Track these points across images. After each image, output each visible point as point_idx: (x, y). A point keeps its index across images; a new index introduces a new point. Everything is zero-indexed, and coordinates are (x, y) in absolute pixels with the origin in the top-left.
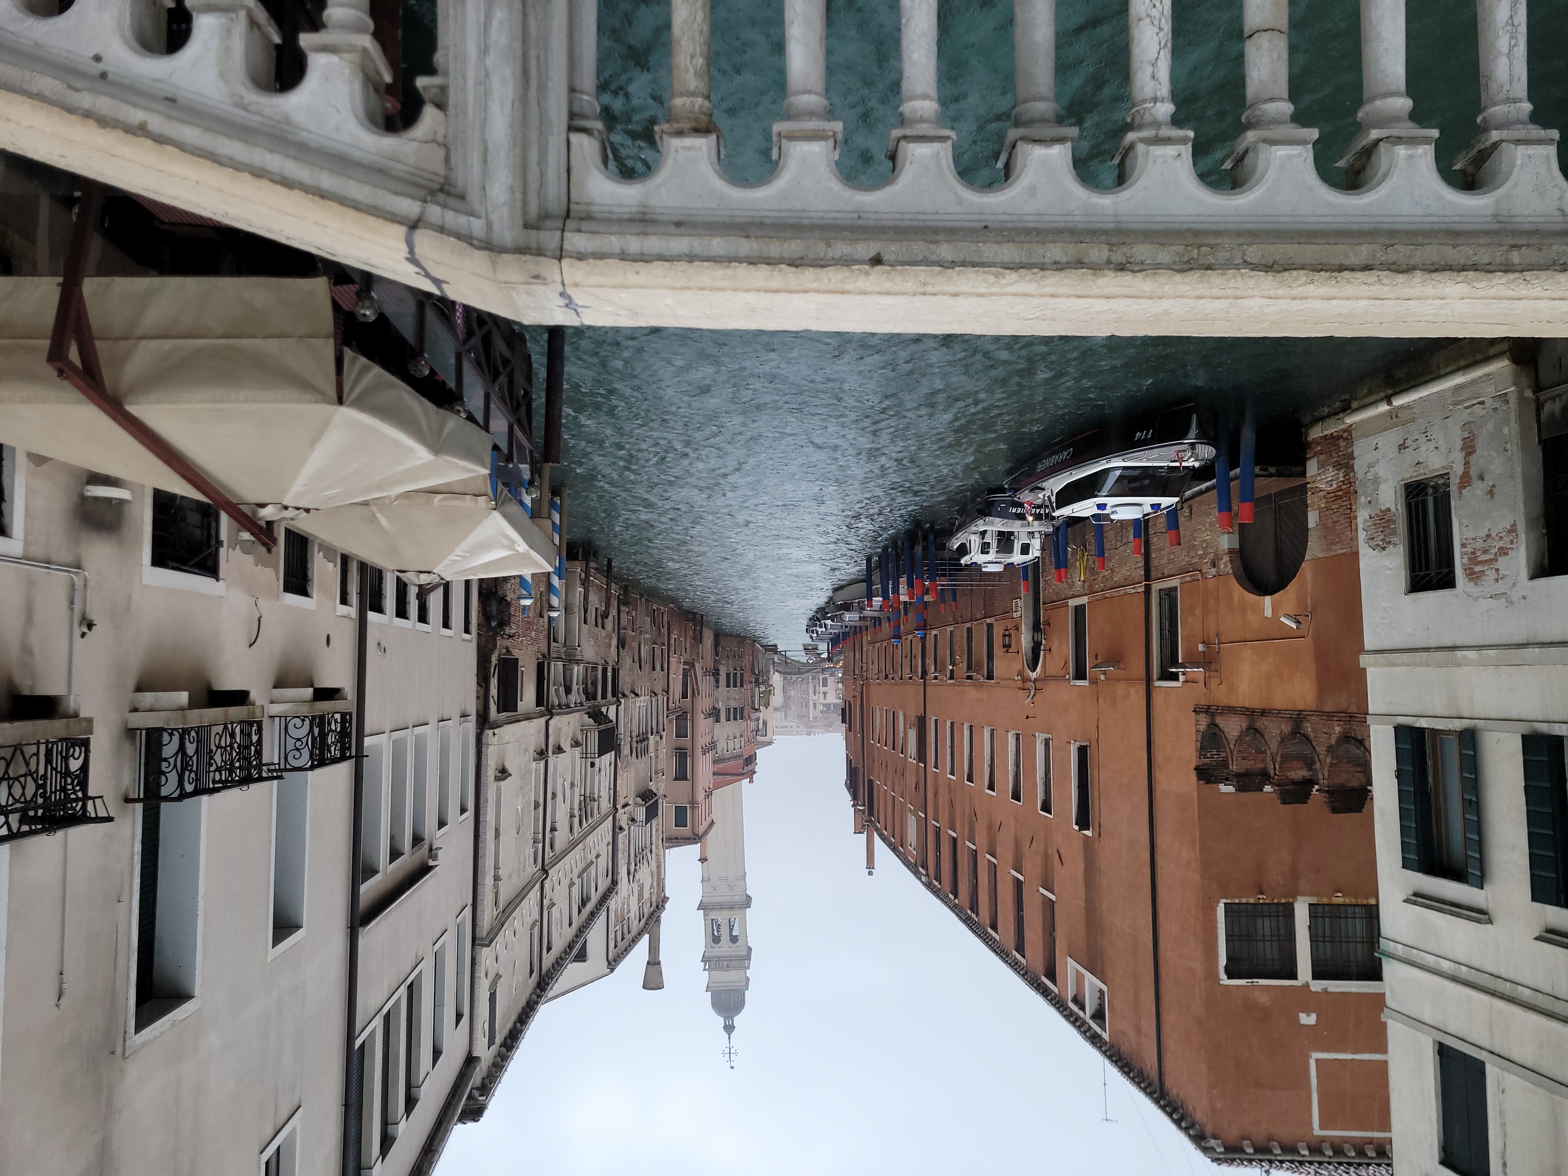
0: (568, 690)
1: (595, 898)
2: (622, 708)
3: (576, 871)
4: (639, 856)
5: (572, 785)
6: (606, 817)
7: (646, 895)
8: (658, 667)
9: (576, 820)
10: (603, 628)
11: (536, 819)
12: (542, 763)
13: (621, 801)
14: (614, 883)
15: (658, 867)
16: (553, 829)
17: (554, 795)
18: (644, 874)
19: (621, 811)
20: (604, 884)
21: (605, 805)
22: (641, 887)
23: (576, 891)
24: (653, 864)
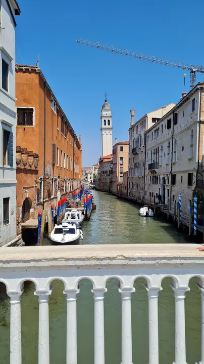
0: (164, 179)
1: (153, 131)
2: (143, 174)
3: (160, 137)
4: (137, 140)
5: (161, 157)
6: (149, 149)
7: (135, 131)
8: (131, 183)
9: (160, 148)
10: (150, 193)
11: (175, 149)
12: (173, 162)
13: (143, 153)
14: (145, 134)
15: (131, 137)
16: (169, 147)
17: (168, 154)
18: (136, 136)
19: (144, 150)
20: (150, 134)
21: (149, 152)
22: (137, 133)
23: (160, 132)
24: (133, 138)
